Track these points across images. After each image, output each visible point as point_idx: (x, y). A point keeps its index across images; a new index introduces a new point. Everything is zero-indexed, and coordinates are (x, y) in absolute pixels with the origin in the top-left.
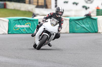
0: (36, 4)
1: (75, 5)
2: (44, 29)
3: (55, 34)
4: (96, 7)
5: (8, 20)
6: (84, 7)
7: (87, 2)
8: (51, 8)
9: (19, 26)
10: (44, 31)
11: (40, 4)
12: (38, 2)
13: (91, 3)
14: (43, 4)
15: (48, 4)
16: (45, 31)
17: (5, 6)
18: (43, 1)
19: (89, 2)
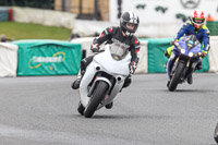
0: (77, 11)
1: (160, 12)
3: (123, 78)
5: (16, 47)
6: (178, 16)
7: (185, 6)
8: (108, 20)
9: (40, 59)
10: (96, 74)
11: (85, 11)
12: (81, 8)
13: (194, 8)
14: (92, 11)
15: (103, 11)
17: (10, 17)
18: (92, 6)
19: (189, 5)
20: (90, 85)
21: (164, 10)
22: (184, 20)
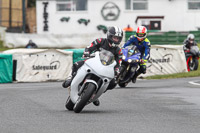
0: (7, 24)
1: (83, 25)
2: (89, 71)
3: (109, 81)
4: (126, 27)
6: (100, 28)
7: (105, 18)
10: (87, 76)
11: (14, 24)
12: (10, 22)
13: (114, 20)
14: (20, 24)
15: (30, 24)
16: (91, 75)
18: (21, 20)
19: (110, 18)
20: (81, 84)
21: (86, 22)
22: (105, 31)
